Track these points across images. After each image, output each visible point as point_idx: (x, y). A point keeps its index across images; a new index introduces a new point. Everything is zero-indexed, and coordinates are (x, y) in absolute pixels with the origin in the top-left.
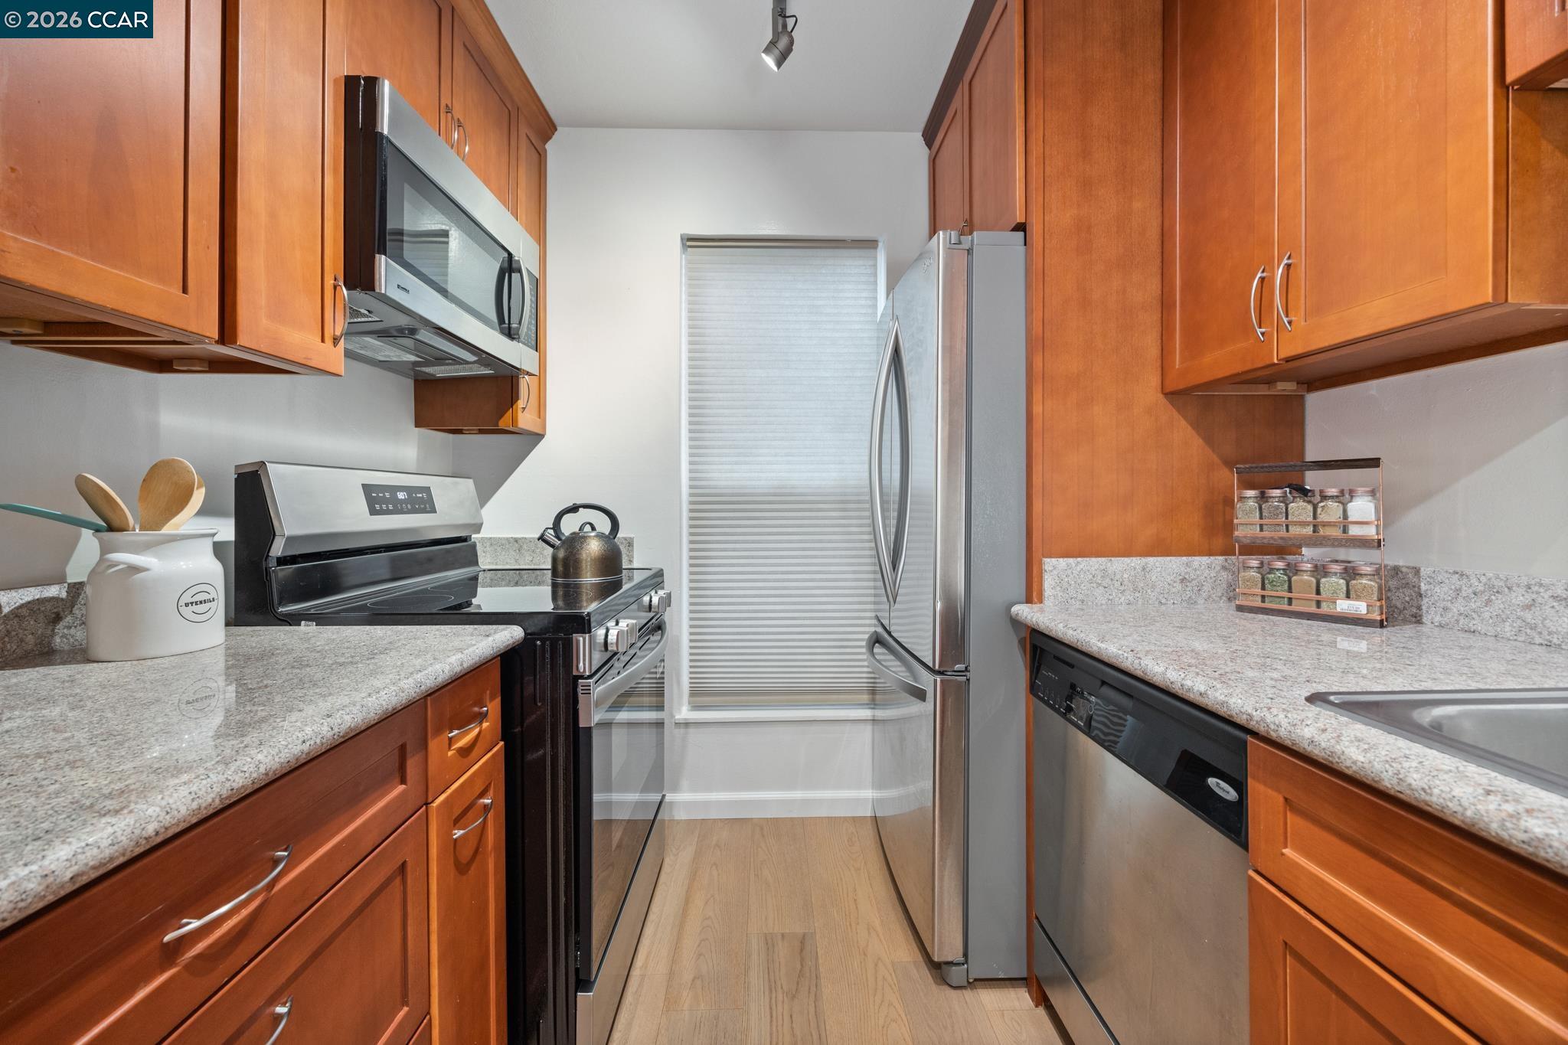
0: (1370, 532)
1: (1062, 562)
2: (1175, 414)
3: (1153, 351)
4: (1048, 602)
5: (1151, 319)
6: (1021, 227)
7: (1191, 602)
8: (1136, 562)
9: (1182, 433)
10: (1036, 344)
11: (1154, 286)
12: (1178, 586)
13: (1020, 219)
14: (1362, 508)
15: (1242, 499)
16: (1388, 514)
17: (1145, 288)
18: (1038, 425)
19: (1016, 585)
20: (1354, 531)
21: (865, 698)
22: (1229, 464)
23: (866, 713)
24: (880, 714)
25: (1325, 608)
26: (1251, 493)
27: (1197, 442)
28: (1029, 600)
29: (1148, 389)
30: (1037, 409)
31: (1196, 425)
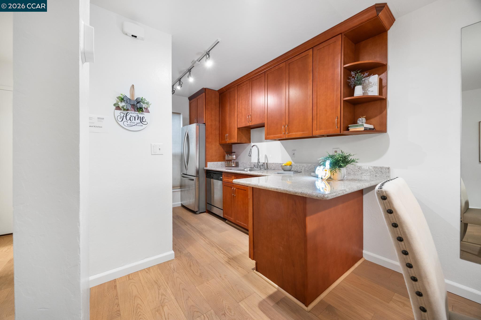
0: (235, 158)
1: (209, 163)
2: (220, 146)
3: (218, 139)
4: (208, 167)
5: (218, 136)
6: (205, 124)
7: (222, 166)
8: (217, 162)
9: (221, 148)
10: (206, 138)
11: (218, 132)
12: (221, 165)
13: (205, 123)
14: (234, 156)
15: (226, 155)
16: (237, 157)
17: (217, 132)
18: (207, 147)
19: (204, 165)
20: (234, 158)
21: (179, 187)
22: (225, 152)
23: (180, 190)
24: (182, 190)
25: (232, 166)
26: (227, 155)
27: (222, 149)
28: (206, 167)
29: (218, 144)
30: (207, 145)
31: (222, 147)
